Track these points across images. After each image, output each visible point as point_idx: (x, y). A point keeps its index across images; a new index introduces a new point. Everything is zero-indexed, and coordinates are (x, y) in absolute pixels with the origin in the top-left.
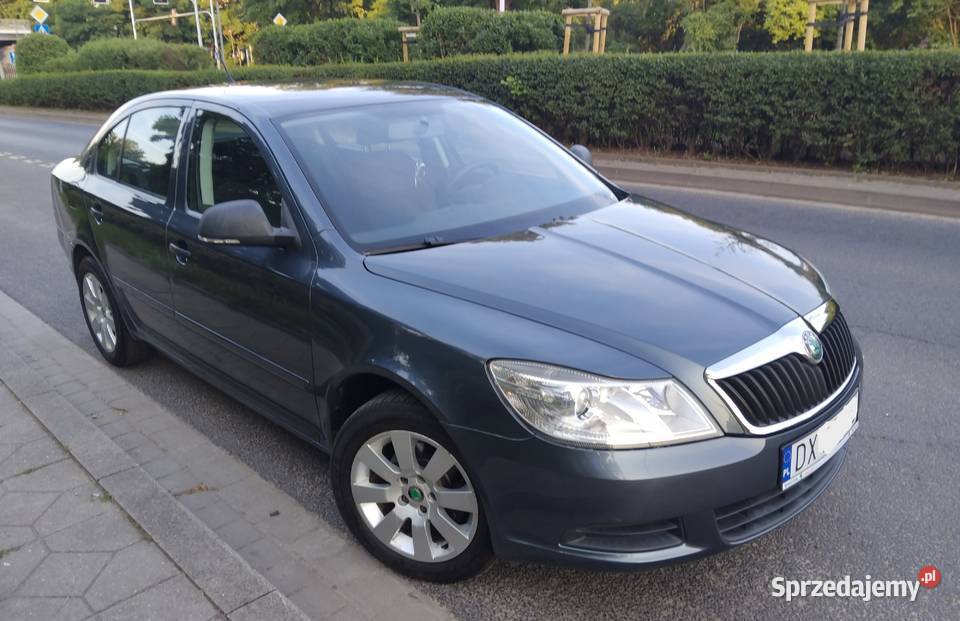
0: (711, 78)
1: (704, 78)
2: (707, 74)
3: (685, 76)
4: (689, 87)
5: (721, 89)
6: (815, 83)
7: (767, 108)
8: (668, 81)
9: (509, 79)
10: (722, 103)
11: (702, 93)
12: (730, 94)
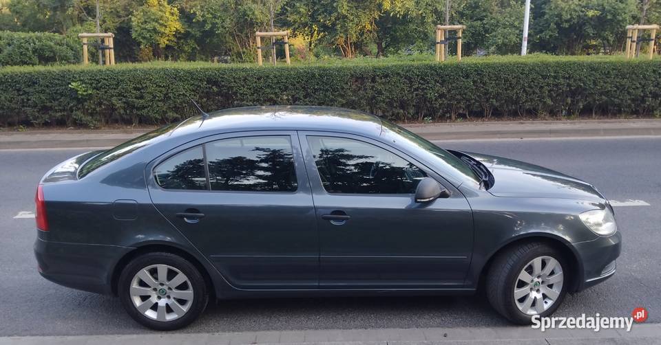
0: (237, 81)
1: (233, 80)
2: (234, 78)
3: (220, 79)
4: (223, 86)
5: (244, 87)
6: (298, 83)
7: (273, 96)
8: (208, 83)
9: (73, 84)
10: (246, 94)
11: (232, 90)
12: (250, 89)
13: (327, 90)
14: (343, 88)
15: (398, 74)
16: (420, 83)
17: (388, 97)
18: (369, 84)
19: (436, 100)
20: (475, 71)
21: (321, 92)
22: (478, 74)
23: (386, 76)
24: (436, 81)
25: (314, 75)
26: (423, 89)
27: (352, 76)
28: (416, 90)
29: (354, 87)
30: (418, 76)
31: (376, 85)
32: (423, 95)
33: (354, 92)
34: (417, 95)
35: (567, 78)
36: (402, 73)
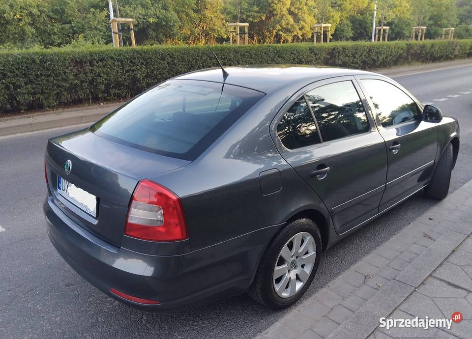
13: (49, 76)
14: (65, 73)
15: (112, 58)
16: (130, 66)
17: (106, 79)
18: (88, 68)
19: (143, 79)
20: (168, 54)
21: (43, 77)
22: (171, 57)
23: (102, 60)
24: (142, 63)
25: (34, 61)
26: (133, 71)
27: (72, 60)
28: (127, 71)
29: (75, 71)
30: (127, 59)
31: (95, 68)
32: (133, 76)
33: (76, 75)
34: (128, 76)
35: (223, 59)
36: (115, 57)
